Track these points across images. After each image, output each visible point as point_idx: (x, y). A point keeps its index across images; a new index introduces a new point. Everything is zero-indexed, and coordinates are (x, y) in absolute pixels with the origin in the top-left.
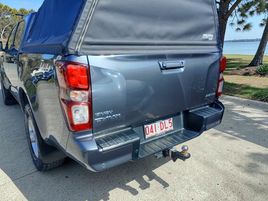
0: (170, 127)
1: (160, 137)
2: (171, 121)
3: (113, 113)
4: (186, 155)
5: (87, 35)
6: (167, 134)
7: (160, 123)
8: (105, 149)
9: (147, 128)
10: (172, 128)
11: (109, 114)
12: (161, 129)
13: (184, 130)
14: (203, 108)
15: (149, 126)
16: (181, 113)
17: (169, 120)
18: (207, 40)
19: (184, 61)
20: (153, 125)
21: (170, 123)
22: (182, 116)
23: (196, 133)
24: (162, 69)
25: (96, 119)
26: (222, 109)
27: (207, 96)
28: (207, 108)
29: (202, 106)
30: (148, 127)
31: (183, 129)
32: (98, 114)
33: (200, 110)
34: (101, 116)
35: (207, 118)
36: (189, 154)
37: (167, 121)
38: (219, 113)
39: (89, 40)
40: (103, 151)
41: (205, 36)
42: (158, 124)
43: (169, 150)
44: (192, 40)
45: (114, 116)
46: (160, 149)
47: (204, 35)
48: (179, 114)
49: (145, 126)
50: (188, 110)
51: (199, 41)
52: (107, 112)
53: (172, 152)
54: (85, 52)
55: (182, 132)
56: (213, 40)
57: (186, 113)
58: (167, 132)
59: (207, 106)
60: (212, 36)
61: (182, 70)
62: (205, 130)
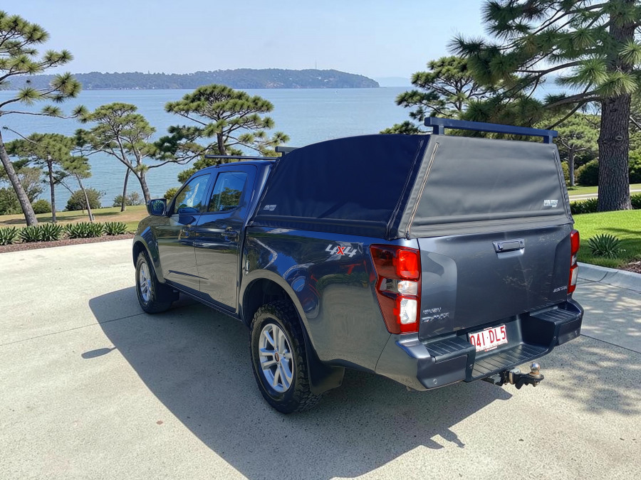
0: (503, 338)
1: (491, 353)
2: (504, 330)
3: (442, 312)
4: (538, 376)
5: (418, 215)
6: (500, 350)
7: (490, 332)
8: (437, 358)
9: (472, 339)
10: (506, 341)
11: (438, 313)
12: (492, 342)
13: (523, 345)
14: (549, 310)
15: (475, 335)
16: (517, 317)
17: (501, 328)
18: (549, 207)
19: (523, 240)
20: (480, 333)
21: (502, 332)
22: (518, 322)
23: (544, 349)
24: (497, 252)
25: (424, 319)
26: (579, 312)
27: (555, 291)
28: (556, 310)
29: (547, 308)
30: (473, 336)
31: (522, 343)
32: (426, 311)
33: (546, 313)
34: (429, 314)
35: (559, 325)
36: (542, 376)
37: (498, 329)
38: (575, 319)
39: (418, 220)
40: (436, 361)
41: (547, 202)
42: (486, 332)
43: (509, 372)
44: (530, 210)
45: (442, 315)
46: (495, 368)
47: (545, 201)
48: (513, 319)
49: (470, 335)
50: (529, 313)
51: (539, 210)
52: (435, 310)
53: (514, 375)
54: (415, 234)
55: (520, 347)
56: (558, 207)
57: (525, 318)
58: (499, 347)
59: (556, 308)
60: (557, 201)
61: (522, 251)
62: (557, 344)
